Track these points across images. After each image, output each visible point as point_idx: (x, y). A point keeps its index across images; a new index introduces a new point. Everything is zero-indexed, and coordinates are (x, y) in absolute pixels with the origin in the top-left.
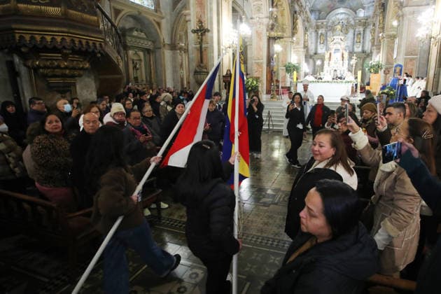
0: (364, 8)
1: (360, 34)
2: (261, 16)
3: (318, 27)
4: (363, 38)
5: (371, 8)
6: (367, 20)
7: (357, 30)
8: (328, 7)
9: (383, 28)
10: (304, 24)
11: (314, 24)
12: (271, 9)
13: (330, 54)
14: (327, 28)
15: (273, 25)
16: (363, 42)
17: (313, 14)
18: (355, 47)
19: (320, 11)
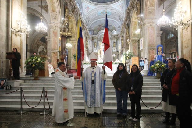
0: (116, 30)
1: (115, 42)
2: (56, 22)
3: (93, 39)
4: (117, 44)
5: (119, 30)
6: (118, 36)
7: (113, 40)
8: (98, 29)
9: (129, 36)
10: (85, 36)
11: (91, 37)
12: (63, 19)
13: (101, 51)
14: (98, 39)
15: (64, 28)
16: (117, 47)
17: (90, 32)
18: (113, 49)
19: (94, 31)
